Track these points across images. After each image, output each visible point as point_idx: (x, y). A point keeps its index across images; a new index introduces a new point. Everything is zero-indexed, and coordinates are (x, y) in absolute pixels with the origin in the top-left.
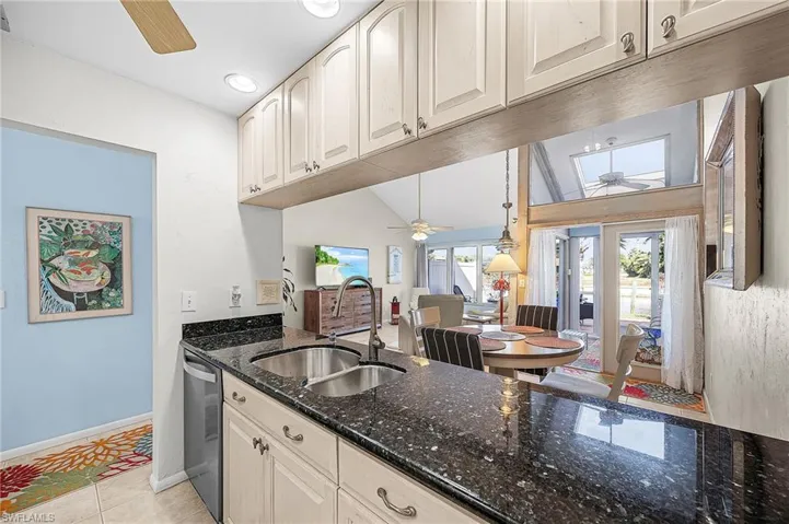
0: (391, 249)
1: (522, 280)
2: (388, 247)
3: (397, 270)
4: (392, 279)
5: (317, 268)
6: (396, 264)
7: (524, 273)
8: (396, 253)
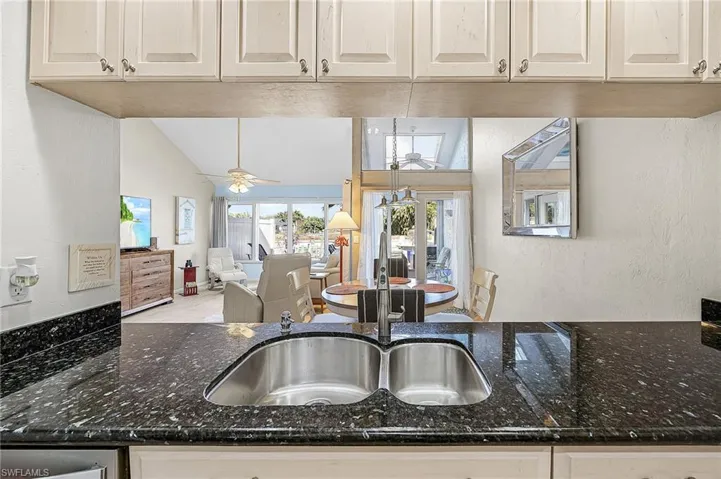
0: (181, 201)
1: (356, 237)
2: (176, 200)
3: (187, 227)
4: (181, 239)
5: (122, 225)
6: (187, 219)
7: (359, 230)
8: (188, 206)
